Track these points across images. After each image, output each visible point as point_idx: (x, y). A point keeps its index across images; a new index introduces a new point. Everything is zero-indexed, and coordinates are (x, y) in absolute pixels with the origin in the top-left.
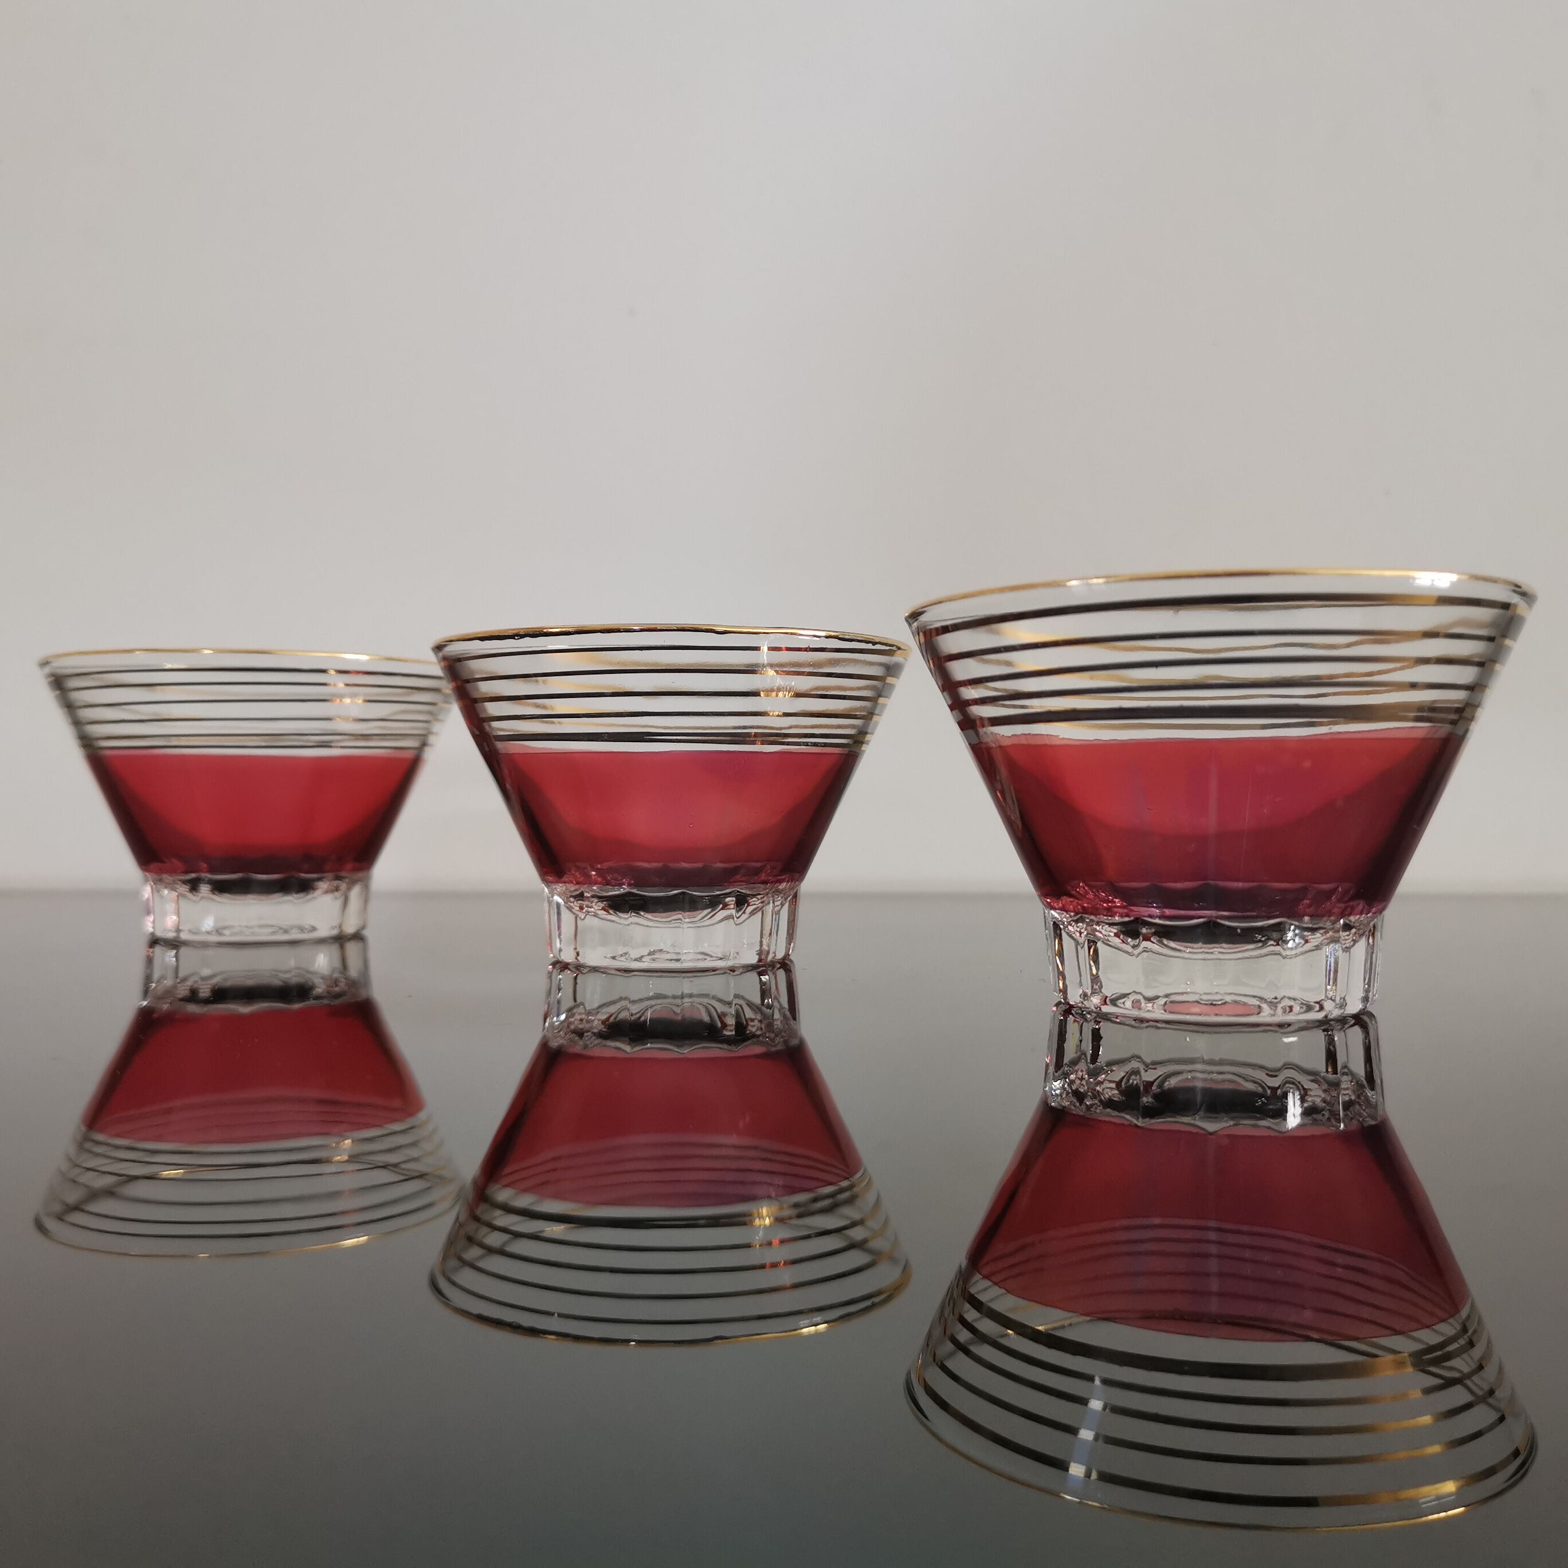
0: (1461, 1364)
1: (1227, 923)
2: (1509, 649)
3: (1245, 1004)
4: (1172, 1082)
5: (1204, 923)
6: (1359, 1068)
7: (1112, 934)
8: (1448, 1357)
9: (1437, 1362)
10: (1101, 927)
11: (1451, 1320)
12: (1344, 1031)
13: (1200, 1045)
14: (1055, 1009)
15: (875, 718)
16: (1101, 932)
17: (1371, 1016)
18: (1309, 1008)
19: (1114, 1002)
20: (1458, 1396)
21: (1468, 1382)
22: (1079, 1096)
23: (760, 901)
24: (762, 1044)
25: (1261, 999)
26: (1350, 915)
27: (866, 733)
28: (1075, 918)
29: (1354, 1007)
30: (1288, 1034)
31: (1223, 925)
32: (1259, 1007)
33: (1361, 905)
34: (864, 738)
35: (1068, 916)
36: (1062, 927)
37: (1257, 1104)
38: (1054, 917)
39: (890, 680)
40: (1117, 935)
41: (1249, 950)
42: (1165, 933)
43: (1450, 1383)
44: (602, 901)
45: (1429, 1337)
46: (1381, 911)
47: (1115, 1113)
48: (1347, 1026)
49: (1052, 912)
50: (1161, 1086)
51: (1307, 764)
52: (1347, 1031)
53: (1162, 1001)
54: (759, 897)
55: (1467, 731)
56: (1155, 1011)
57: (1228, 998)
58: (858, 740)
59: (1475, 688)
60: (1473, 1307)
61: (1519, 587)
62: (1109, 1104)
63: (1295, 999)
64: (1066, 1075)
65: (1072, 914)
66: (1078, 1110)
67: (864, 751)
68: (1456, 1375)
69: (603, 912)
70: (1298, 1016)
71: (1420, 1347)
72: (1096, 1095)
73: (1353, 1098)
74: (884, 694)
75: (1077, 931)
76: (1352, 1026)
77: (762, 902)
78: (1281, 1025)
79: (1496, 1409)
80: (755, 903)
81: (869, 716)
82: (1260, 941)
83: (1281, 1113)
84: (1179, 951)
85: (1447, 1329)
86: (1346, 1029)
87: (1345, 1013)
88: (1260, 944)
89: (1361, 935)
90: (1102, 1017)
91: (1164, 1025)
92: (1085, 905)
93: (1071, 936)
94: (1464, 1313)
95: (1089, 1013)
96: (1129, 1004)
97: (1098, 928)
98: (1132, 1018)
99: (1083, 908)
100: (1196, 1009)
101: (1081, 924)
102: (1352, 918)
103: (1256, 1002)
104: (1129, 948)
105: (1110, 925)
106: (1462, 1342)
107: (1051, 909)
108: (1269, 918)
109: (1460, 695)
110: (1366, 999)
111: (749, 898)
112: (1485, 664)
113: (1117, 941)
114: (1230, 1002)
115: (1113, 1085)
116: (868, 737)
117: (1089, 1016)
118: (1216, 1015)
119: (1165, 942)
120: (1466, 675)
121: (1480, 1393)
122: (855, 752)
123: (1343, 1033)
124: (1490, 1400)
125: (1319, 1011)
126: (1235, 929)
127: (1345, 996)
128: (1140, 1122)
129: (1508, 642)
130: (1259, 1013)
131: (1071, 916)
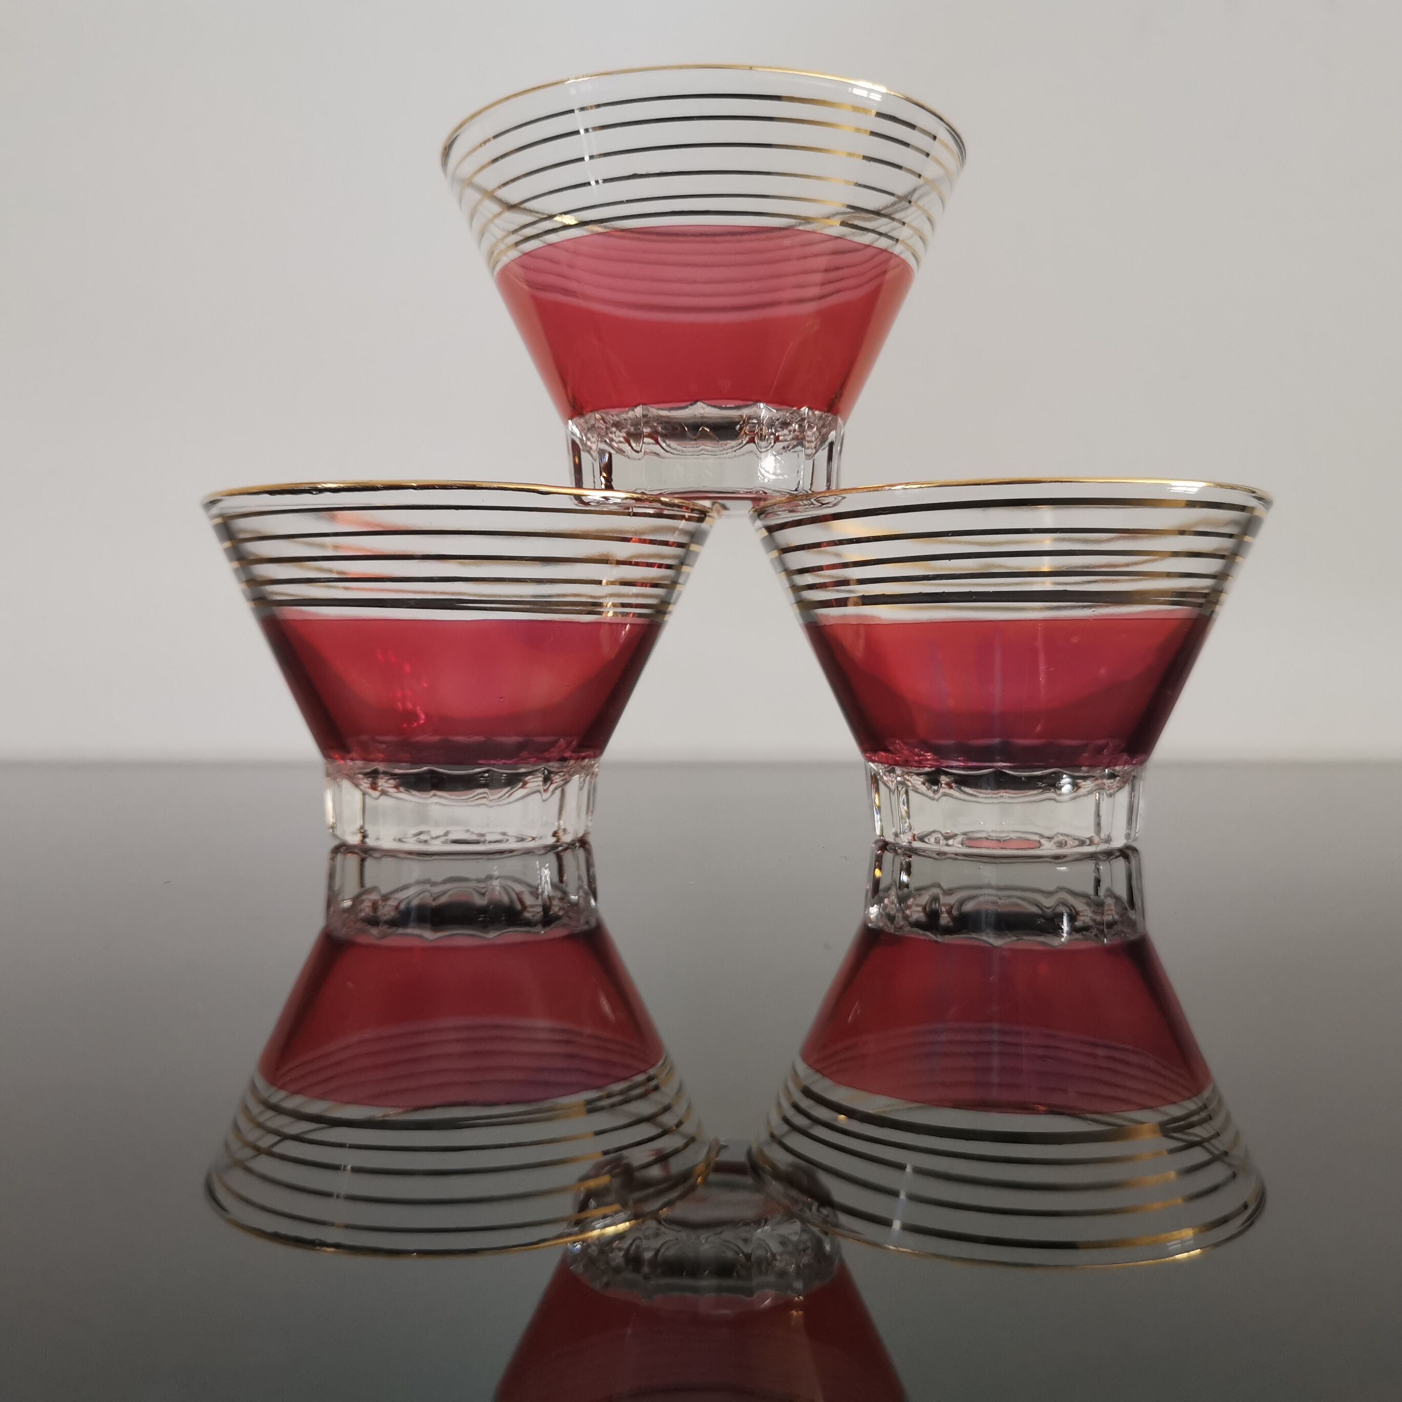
0: (1201, 1132)
1: (1011, 772)
2: (1249, 544)
3: (1028, 840)
4: (969, 907)
5: (992, 772)
6: (1122, 892)
7: (920, 783)
8: (1192, 1125)
9: (1181, 1129)
10: (910, 777)
11: (1195, 1099)
12: (1109, 861)
13: (989, 874)
14: (874, 846)
15: (678, 588)
16: (910, 781)
17: (1135, 850)
18: (1082, 843)
19: (922, 839)
20: (1198, 1155)
21: (1206, 1144)
22: (891, 918)
23: (561, 778)
24: (564, 926)
25: (1042, 836)
26: (1115, 765)
27: (669, 603)
28: (889, 769)
29: (1119, 842)
30: (1062, 864)
31: (1008, 775)
32: (1039, 842)
33: (1125, 757)
34: (667, 608)
35: (883, 767)
36: (878, 777)
37: (1037, 923)
38: (871, 768)
39: (693, 547)
40: (924, 783)
41: (1032, 795)
42: (962, 782)
43: (1191, 1145)
44: (394, 779)
45: (1175, 1111)
46: (1142, 763)
47: (921, 932)
48: (1112, 857)
49: (872, 765)
50: (959, 909)
51: (1075, 640)
52: (1111, 862)
53: (959, 838)
54: (561, 774)
55: (1212, 612)
56: (956, 846)
57: (1013, 836)
58: (660, 610)
59: (1221, 577)
60: (1214, 1090)
61: (1254, 492)
62: (917, 924)
63: (1068, 836)
64: (880, 902)
65: (886, 765)
66: (891, 929)
67: (666, 622)
68: (1197, 1139)
69: (395, 790)
70: (1072, 850)
71: (1165, 1118)
72: (906, 918)
73: (1116, 917)
74: (687, 561)
75: (890, 780)
76: (1117, 857)
77: (563, 780)
78: (1057, 857)
79: (1230, 1165)
80: (557, 779)
81: (672, 585)
82: (1040, 788)
83: (1057, 930)
84: (975, 796)
85: (1190, 1105)
86: (1111, 859)
87: (1110, 846)
88: (1041, 790)
89: (1125, 783)
90: (911, 851)
91: (963, 858)
92: (897, 758)
93: (886, 785)
94: (1206, 1094)
95: (900, 848)
96: (932, 840)
97: (907, 778)
98: (935, 851)
99: (896, 760)
100: (987, 843)
101: (892, 774)
102: (1117, 768)
103: (1037, 838)
104: (930, 793)
105: (918, 774)
106: (1203, 1114)
107: (869, 761)
108: (1046, 768)
109: (1208, 582)
110: (1128, 836)
111: (552, 775)
112: (1230, 557)
113: (923, 788)
114: (1015, 838)
115: (920, 909)
116: (671, 608)
117: (899, 851)
118: (1002, 848)
119: (963, 788)
120: (1212, 566)
121: (1216, 1152)
122: (657, 622)
123: (1108, 862)
124: (1225, 1159)
125: (1089, 845)
126: (1020, 778)
127: (1110, 833)
128: (940, 939)
129: (1247, 539)
130: (1039, 847)
131: (885, 768)
